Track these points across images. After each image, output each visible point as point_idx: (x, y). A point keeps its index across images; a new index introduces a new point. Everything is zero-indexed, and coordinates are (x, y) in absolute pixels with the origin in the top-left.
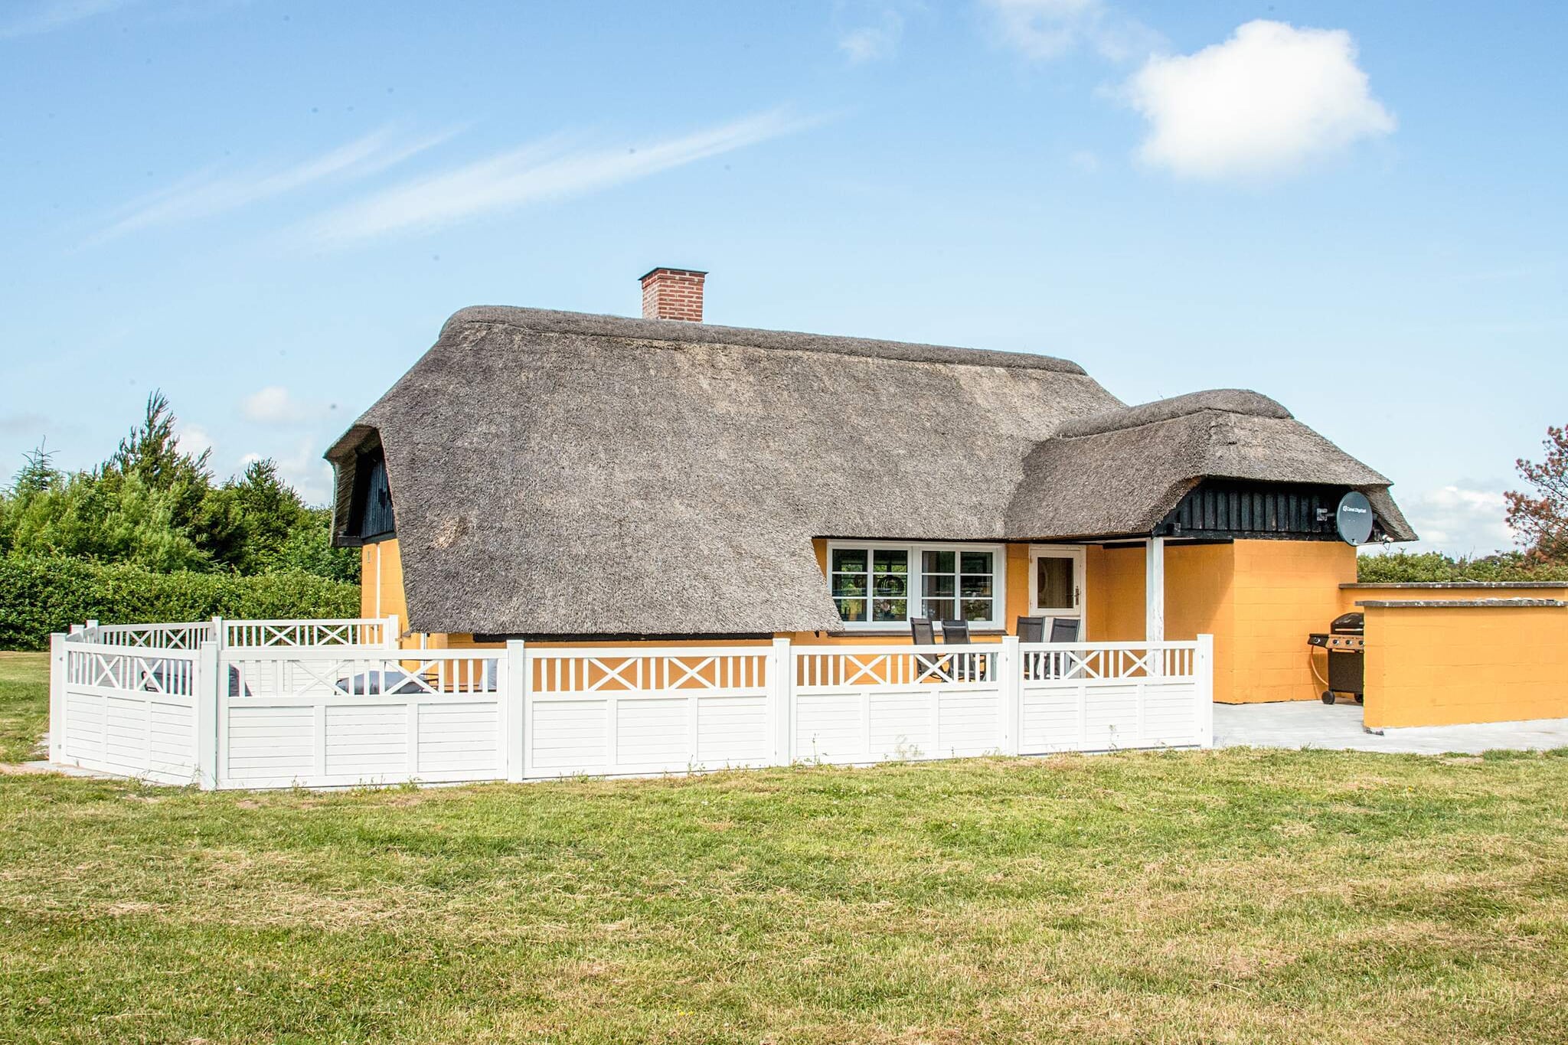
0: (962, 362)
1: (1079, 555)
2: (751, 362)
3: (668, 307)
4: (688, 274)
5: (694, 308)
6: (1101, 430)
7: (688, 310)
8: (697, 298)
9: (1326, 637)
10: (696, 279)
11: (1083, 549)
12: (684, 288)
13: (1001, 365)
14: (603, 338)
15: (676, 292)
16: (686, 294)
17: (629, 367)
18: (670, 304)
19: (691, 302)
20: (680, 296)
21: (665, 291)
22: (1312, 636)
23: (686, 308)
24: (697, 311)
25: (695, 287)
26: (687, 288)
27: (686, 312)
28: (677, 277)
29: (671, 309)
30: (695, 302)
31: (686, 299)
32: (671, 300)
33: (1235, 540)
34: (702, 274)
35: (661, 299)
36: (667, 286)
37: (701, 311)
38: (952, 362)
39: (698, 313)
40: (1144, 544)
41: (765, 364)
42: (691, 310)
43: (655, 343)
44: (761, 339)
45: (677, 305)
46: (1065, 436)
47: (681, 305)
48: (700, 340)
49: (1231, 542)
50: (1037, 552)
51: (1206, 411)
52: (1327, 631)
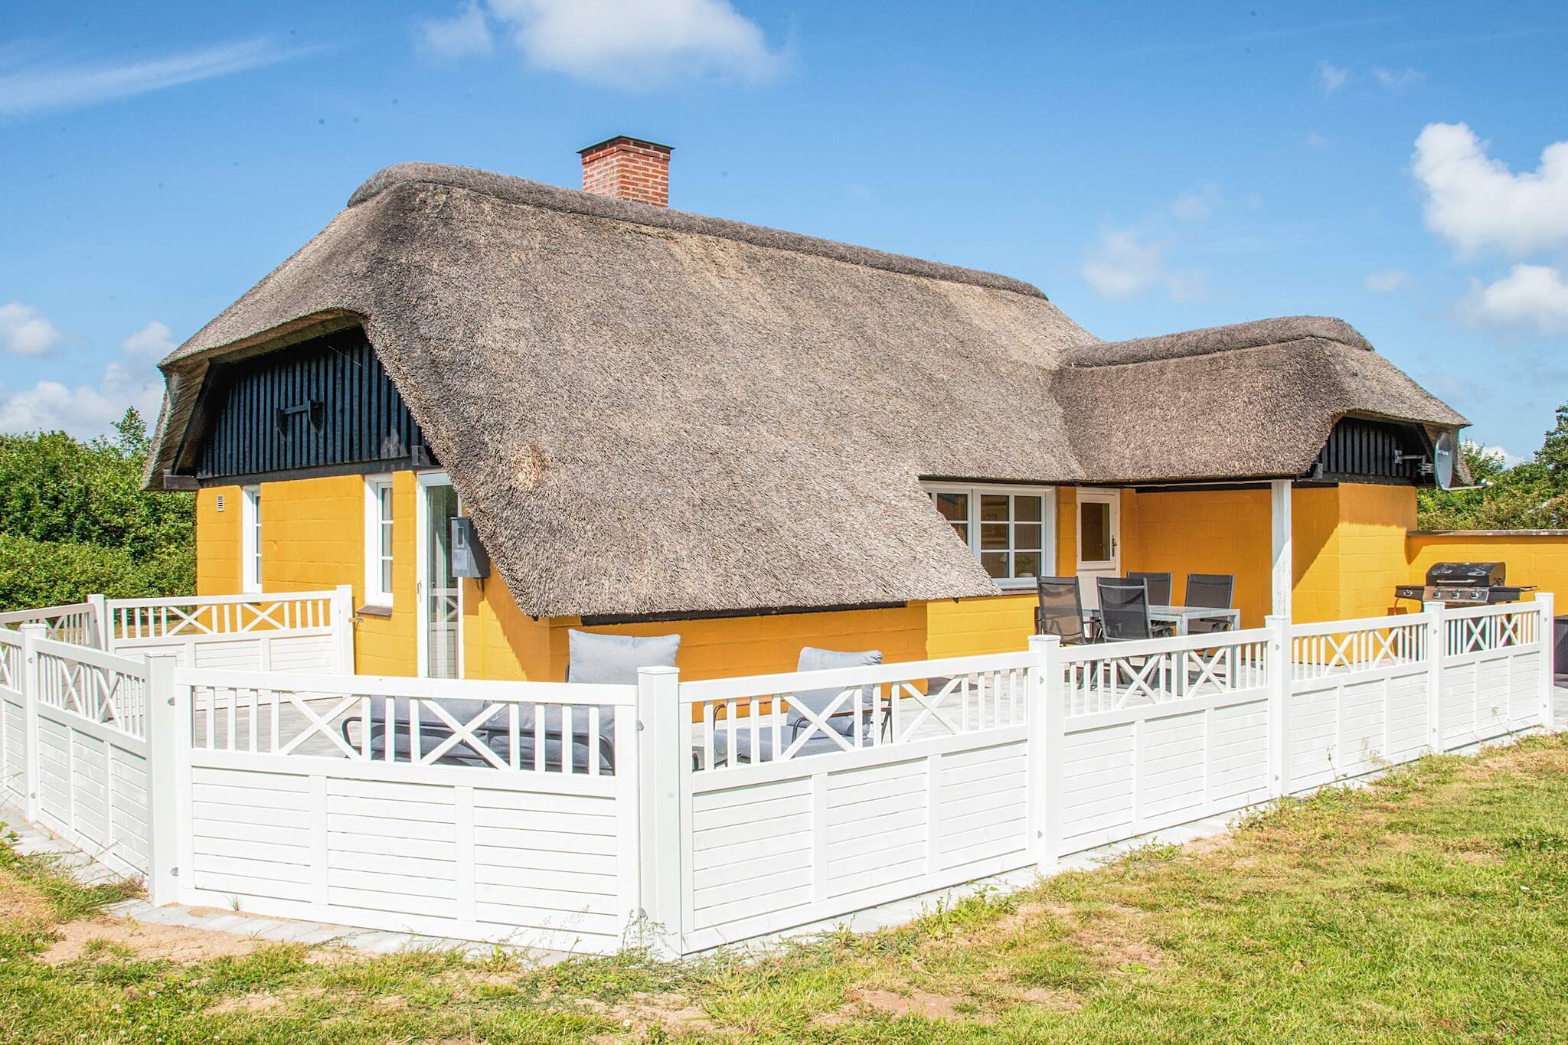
0: (943, 277)
1: (1112, 499)
2: (753, 260)
3: (631, 187)
4: (652, 147)
5: (659, 191)
6: (1136, 359)
7: (653, 193)
8: (663, 178)
9: (1422, 589)
10: (661, 155)
11: (1117, 492)
12: (647, 164)
13: (978, 284)
14: (585, 217)
15: (640, 168)
16: (650, 172)
17: (624, 254)
18: (633, 184)
19: (655, 183)
20: (644, 174)
21: (627, 166)
22: (1398, 588)
23: (651, 190)
24: (663, 195)
25: (660, 165)
26: (651, 165)
27: (650, 195)
28: (641, 150)
29: (634, 189)
30: (660, 184)
31: (651, 179)
32: (634, 178)
33: (1340, 483)
34: (667, 150)
35: (624, 177)
36: (630, 161)
37: (667, 196)
38: (934, 277)
39: (664, 197)
40: (1269, 486)
41: (765, 264)
42: (657, 194)
43: (644, 229)
44: (752, 234)
45: (640, 186)
46: (1078, 365)
47: (645, 186)
48: (689, 229)
49: (1336, 485)
50: (1083, 496)
51: (1308, 338)
52: (1422, 582)
